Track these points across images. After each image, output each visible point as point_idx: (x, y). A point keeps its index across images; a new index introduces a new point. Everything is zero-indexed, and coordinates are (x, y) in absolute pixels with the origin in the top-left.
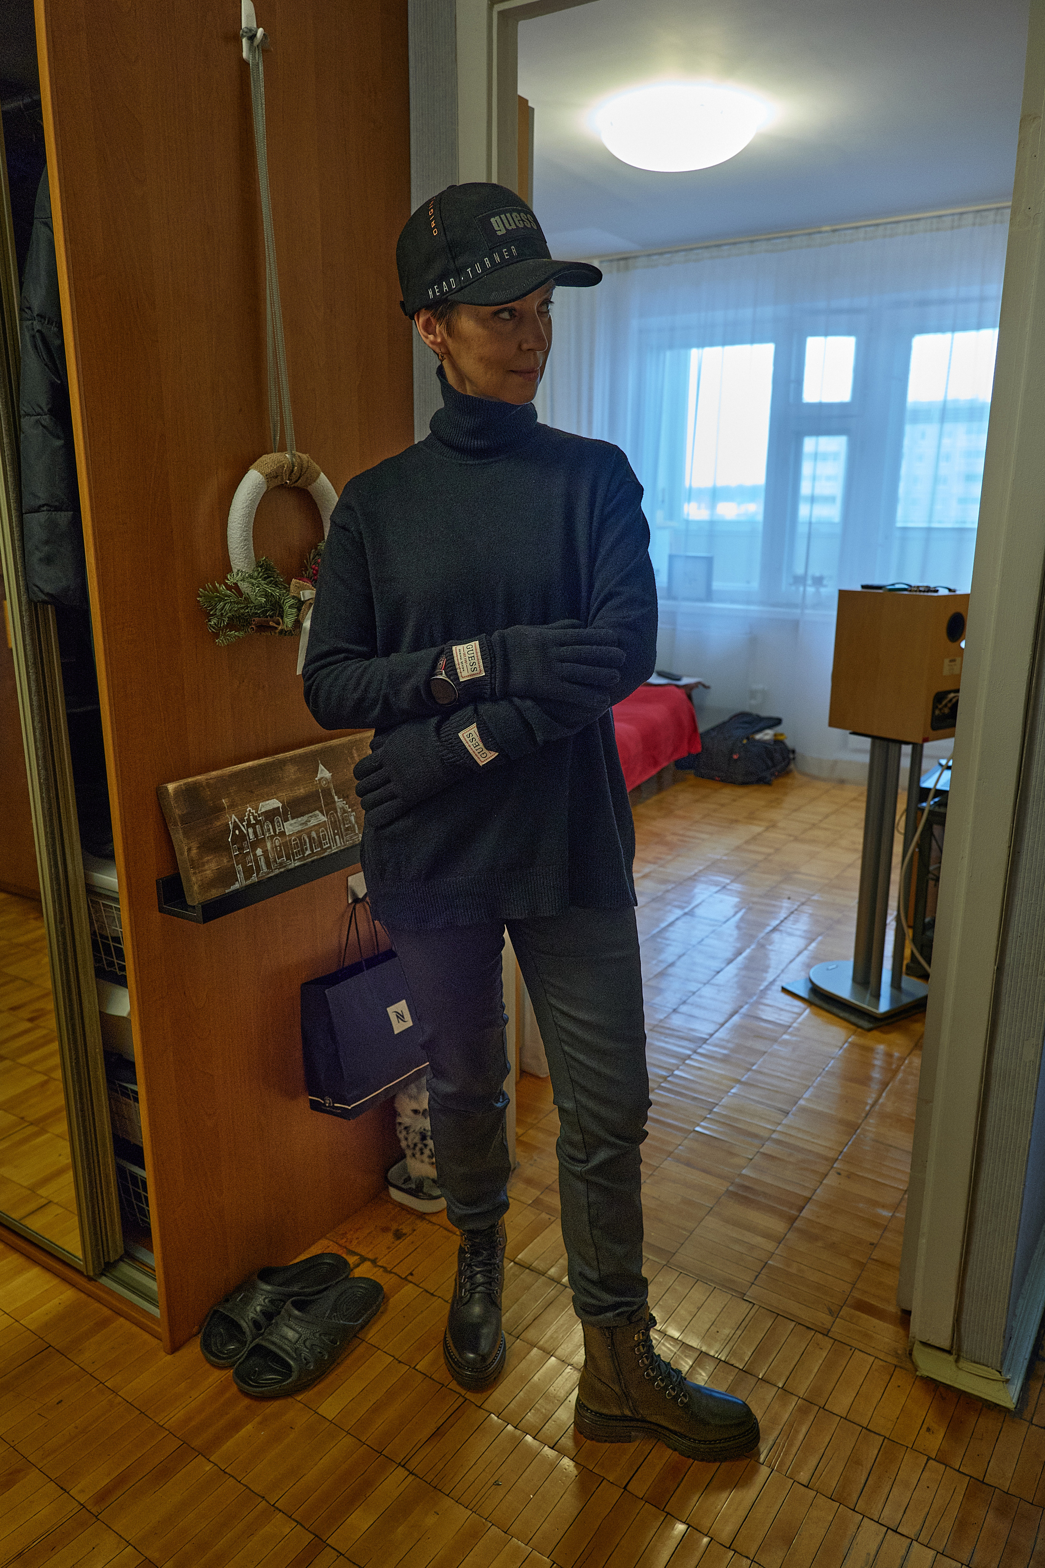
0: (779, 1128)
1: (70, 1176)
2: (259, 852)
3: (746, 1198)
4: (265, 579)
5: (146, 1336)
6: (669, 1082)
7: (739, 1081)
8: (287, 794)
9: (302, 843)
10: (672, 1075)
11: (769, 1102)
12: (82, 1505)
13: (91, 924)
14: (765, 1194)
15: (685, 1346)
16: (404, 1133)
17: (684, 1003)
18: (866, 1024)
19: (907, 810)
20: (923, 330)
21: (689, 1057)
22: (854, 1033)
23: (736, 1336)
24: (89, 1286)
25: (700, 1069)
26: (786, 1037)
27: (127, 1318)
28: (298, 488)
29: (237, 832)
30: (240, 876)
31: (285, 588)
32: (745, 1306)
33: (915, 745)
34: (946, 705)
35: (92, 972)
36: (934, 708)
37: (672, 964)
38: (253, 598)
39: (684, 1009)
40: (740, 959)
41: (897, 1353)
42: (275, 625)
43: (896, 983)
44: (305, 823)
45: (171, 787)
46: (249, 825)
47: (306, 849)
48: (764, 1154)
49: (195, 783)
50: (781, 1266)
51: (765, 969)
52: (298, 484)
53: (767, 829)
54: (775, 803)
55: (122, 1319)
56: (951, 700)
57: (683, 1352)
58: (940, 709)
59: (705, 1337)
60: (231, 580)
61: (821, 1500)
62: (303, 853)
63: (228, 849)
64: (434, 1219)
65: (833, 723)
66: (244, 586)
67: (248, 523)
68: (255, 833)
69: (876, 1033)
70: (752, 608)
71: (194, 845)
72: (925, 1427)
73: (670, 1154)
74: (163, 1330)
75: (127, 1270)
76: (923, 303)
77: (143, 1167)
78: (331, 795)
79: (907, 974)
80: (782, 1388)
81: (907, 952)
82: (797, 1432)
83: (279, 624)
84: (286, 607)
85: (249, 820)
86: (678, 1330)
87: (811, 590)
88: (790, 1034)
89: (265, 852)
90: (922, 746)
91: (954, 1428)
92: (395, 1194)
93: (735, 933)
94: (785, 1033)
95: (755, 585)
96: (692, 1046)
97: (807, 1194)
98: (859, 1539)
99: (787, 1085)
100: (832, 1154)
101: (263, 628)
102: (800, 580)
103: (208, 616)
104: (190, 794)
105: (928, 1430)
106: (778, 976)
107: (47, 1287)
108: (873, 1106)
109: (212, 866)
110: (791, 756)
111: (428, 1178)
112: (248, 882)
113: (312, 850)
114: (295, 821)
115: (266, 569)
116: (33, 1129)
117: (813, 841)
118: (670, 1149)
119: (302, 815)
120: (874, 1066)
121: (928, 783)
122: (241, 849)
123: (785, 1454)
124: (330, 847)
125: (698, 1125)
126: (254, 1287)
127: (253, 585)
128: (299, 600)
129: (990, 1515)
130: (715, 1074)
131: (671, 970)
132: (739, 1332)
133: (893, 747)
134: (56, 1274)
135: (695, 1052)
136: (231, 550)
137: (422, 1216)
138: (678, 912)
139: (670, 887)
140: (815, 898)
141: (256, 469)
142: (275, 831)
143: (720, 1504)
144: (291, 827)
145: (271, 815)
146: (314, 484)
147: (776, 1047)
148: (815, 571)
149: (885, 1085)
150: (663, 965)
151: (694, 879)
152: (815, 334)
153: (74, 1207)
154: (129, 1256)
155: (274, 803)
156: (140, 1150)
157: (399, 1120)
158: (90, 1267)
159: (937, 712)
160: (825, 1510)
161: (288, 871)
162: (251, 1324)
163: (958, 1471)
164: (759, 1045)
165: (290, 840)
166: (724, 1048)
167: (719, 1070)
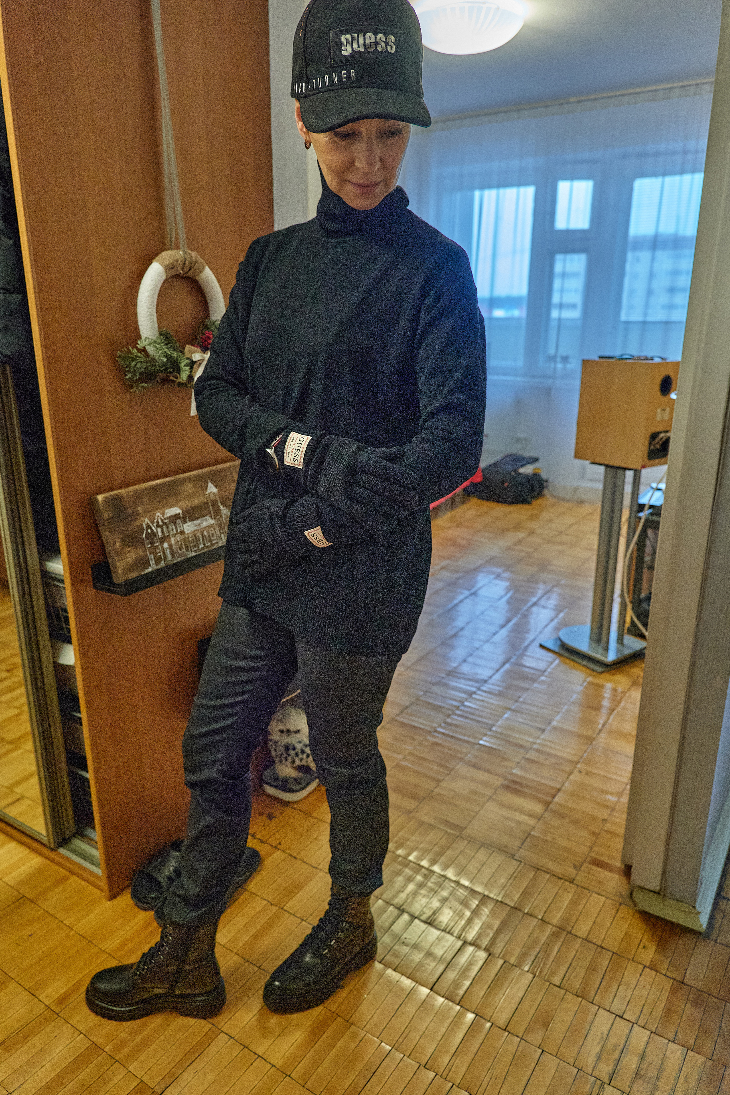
0: (538, 741)
1: (35, 780)
2: (166, 545)
3: (515, 789)
4: (166, 344)
5: (92, 889)
6: (461, 710)
7: (509, 709)
8: (186, 504)
9: (197, 540)
10: (463, 705)
11: (531, 723)
12: (47, 1006)
13: (46, 600)
14: (529, 787)
15: (473, 892)
16: (274, 746)
17: (471, 655)
18: (599, 669)
19: (629, 520)
20: (642, 175)
21: (474, 693)
22: (591, 675)
23: (508, 885)
24: (51, 855)
25: (483, 701)
26: (543, 678)
27: (79, 876)
28: (188, 277)
29: (149, 531)
30: (152, 563)
31: (181, 352)
32: (515, 863)
33: (635, 471)
34: (658, 442)
35: (47, 633)
36: (650, 444)
37: (462, 629)
38: (157, 358)
39: (470, 659)
40: (510, 625)
41: (622, 895)
42: (174, 379)
43: (620, 641)
44: (199, 525)
45: (100, 498)
46: (158, 526)
47: (200, 544)
48: (527, 759)
49: (117, 495)
50: (540, 836)
51: (528, 632)
52: (190, 274)
53: (529, 535)
54: (534, 517)
55: (75, 878)
56: (661, 439)
57: (471, 895)
58: (654, 445)
59: (488, 885)
60: (140, 345)
61: (569, 997)
62: (198, 547)
63: (142, 543)
64: (296, 806)
65: (576, 457)
66: (150, 349)
67: (152, 302)
68: (162, 531)
69: (605, 675)
70: (518, 379)
71: (118, 540)
72: (642, 945)
73: (461, 759)
74: (103, 884)
75: (78, 843)
76: (643, 155)
77: (87, 771)
78: (217, 504)
79: (628, 634)
80: (541, 919)
81: (628, 620)
82: (552, 949)
83: (177, 378)
84: (182, 365)
85: (158, 522)
86: (468, 880)
87: (560, 366)
88: (546, 676)
89: (170, 545)
90: (640, 471)
91: (662, 944)
92: (269, 789)
93: (506, 607)
94: (542, 675)
95: (520, 363)
96: (477, 685)
97: (558, 786)
98: (596, 1022)
99: (543, 711)
100: (575, 759)
101: (166, 381)
102: (552, 359)
103: (125, 372)
104: (115, 502)
105: (644, 947)
106: (537, 636)
107: (21, 856)
108: (604, 725)
109: (131, 556)
110: (545, 484)
111: (291, 778)
112: (159, 567)
113: (204, 544)
114: (191, 523)
115: (167, 337)
116: (11, 746)
117: (560, 543)
118: (462, 756)
119: (197, 519)
120: (604, 698)
121: (644, 500)
122: (152, 543)
123: (544, 965)
124: (217, 543)
125: (481, 739)
126: (168, 855)
127: (157, 349)
128: (192, 360)
129: (688, 1006)
130: (492, 704)
131: (462, 633)
132: (510, 882)
133: (620, 473)
134: (28, 847)
135: (479, 689)
136: (140, 323)
137: (287, 804)
138: (467, 593)
139: (460, 575)
140: (563, 582)
141: (157, 262)
142: (177, 530)
143: (499, 1000)
144: (189, 527)
145: (174, 519)
146: (201, 275)
147: (536, 685)
148: (563, 352)
149: (612, 710)
150: (456, 630)
151: (477, 569)
152: (564, 178)
153: (40, 801)
154: (80, 834)
155: (176, 510)
156: (84, 759)
157: (270, 737)
158: (52, 840)
159: (652, 447)
160: (572, 1003)
161: (187, 559)
162: (166, 880)
163: (665, 975)
164: (523, 684)
165: (188, 538)
166: (498, 686)
167: (495, 701)
